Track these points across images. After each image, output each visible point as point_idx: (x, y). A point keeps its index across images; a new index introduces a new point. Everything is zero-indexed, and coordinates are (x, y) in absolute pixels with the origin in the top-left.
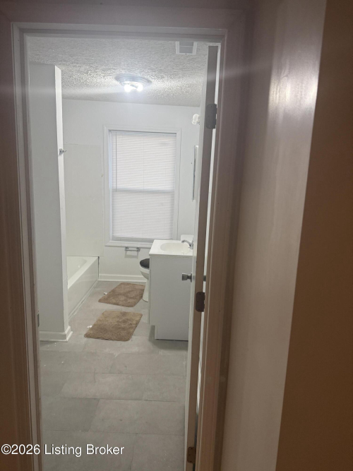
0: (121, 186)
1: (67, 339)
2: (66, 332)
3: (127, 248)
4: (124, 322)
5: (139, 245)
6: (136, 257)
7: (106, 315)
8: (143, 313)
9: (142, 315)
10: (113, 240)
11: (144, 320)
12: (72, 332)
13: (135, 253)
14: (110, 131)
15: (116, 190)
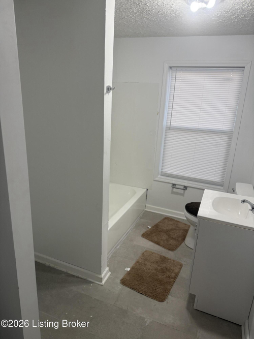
0: (174, 124)
1: (104, 282)
2: (103, 275)
3: (174, 185)
4: (163, 271)
5: (186, 183)
6: (183, 195)
7: (146, 256)
8: (183, 263)
9: (181, 266)
10: (161, 175)
11: (184, 273)
12: (110, 273)
13: (182, 191)
14: (171, 67)
15: (169, 128)
